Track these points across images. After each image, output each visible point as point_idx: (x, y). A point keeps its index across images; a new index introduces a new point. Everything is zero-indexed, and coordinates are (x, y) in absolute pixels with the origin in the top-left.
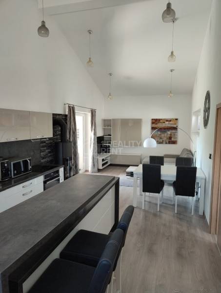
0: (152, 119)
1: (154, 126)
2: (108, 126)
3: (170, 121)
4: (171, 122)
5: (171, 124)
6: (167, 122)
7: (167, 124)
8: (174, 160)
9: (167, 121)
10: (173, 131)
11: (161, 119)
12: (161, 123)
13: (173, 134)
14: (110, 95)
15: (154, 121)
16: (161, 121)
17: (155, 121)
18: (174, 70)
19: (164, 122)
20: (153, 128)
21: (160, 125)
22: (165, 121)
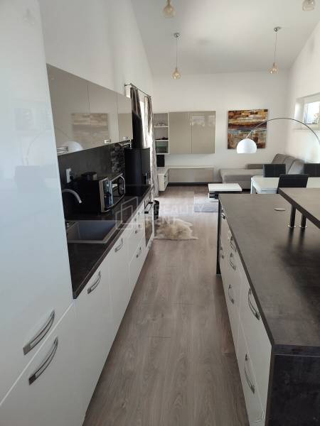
0: (230, 112)
1: (232, 121)
2: (161, 124)
3: (256, 113)
4: (257, 116)
5: (258, 118)
6: (252, 116)
7: (252, 119)
8: (262, 171)
9: (252, 113)
10: (261, 129)
11: (243, 111)
12: (243, 116)
13: (259, 133)
14: (176, 71)
15: (232, 114)
16: (243, 114)
17: (234, 114)
18: (280, 28)
19: (247, 116)
20: (230, 126)
21: (241, 120)
22: (249, 114)
